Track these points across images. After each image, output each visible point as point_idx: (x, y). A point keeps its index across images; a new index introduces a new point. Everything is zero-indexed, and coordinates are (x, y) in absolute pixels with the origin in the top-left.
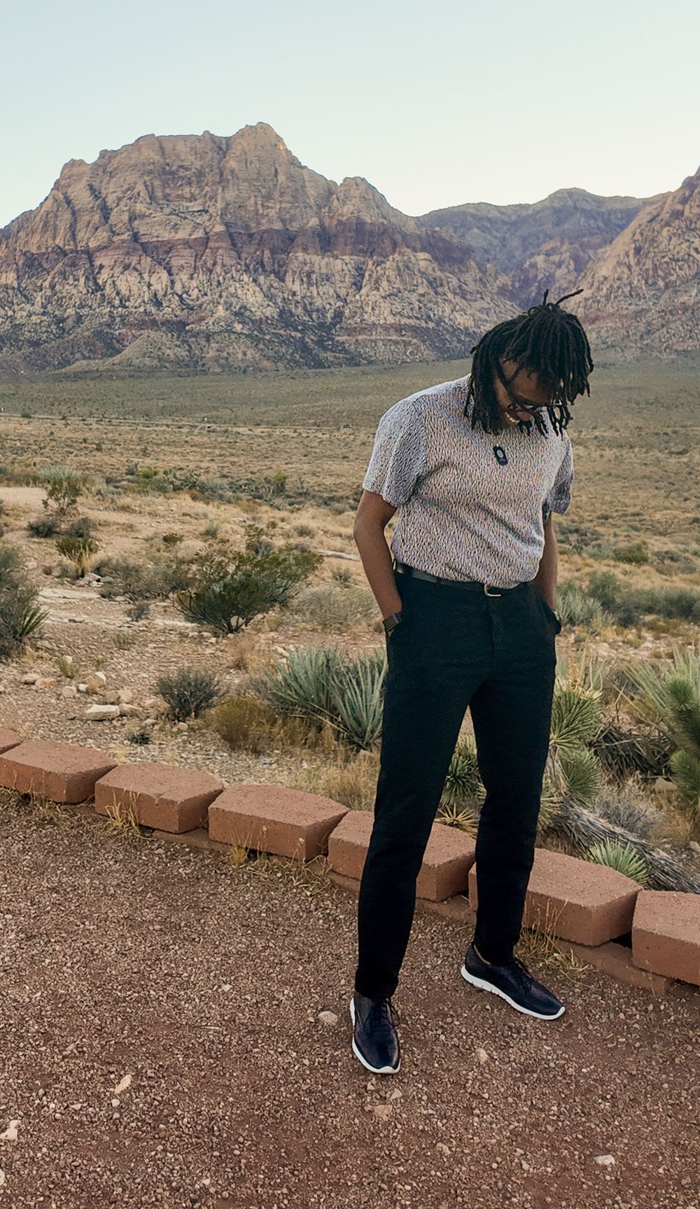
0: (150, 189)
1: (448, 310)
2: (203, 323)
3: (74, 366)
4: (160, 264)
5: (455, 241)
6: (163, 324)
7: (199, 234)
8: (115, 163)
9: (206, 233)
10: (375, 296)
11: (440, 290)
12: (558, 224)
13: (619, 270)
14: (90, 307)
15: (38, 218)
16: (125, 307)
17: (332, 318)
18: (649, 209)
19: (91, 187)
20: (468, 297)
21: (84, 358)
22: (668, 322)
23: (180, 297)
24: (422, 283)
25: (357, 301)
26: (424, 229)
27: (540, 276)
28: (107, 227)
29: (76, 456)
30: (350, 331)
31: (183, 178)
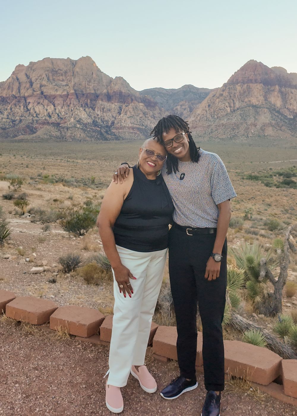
0: (48, 76)
1: (149, 123)
2: (66, 124)
3: (18, 137)
4: (51, 103)
5: (152, 100)
6: (51, 123)
7: (65, 93)
8: (35, 66)
9: (68, 93)
10: (125, 117)
11: (147, 116)
12: (184, 96)
13: (203, 112)
14: (25, 117)
15: (6, 84)
16: (38, 117)
17: (111, 124)
18: (213, 93)
19: (26, 74)
20: (156, 118)
21: (22, 134)
22: (218, 129)
23: (58, 114)
24: (141, 113)
25: (119, 119)
26: (142, 95)
27: (179, 113)
28: (32, 89)
29: (19, 169)
30: (117, 128)
31: (60, 73)
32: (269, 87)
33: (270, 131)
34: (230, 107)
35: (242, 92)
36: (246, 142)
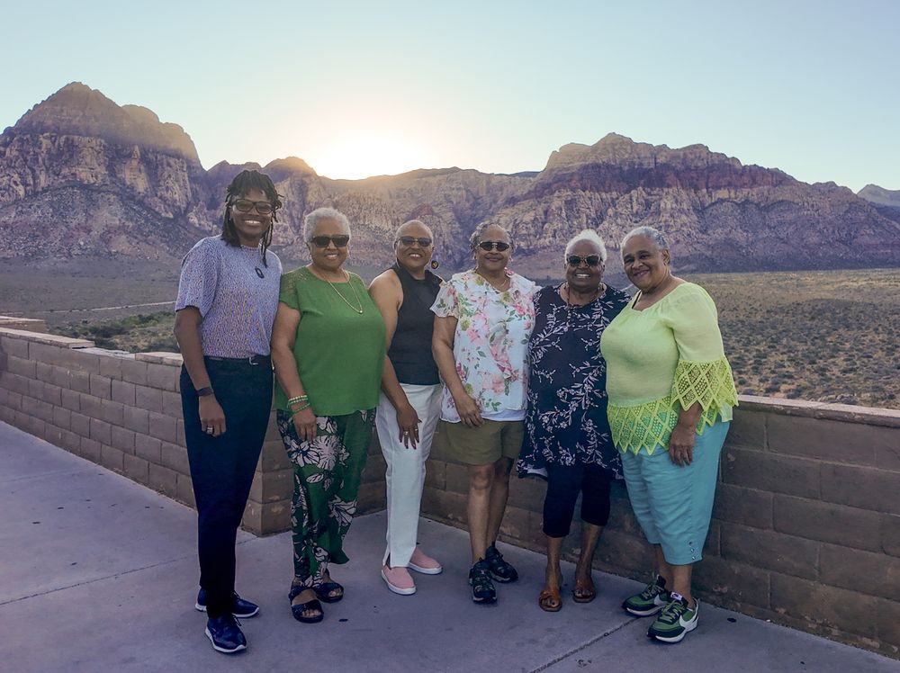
32: (120, 147)
33: (121, 244)
34: (25, 184)
35: (54, 152)
36: (66, 266)
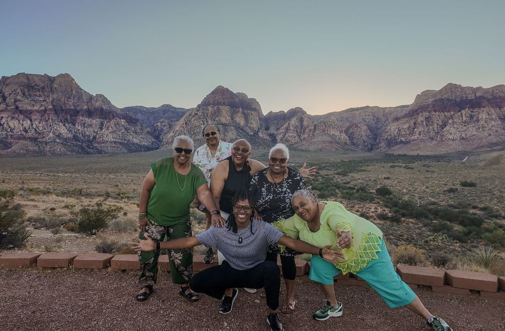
0: (23, 91)
1: (131, 138)
2: (44, 139)
4: (27, 118)
5: (133, 117)
6: (28, 138)
7: (43, 108)
8: (8, 81)
9: (46, 108)
10: (107, 132)
11: (129, 131)
12: (164, 114)
13: (181, 128)
16: (12, 132)
17: (93, 139)
18: (189, 112)
20: (138, 134)
23: (35, 129)
24: (123, 129)
25: (101, 134)
26: (123, 112)
28: (5, 103)
30: (99, 143)
31: (36, 89)
32: (235, 109)
35: (213, 112)
